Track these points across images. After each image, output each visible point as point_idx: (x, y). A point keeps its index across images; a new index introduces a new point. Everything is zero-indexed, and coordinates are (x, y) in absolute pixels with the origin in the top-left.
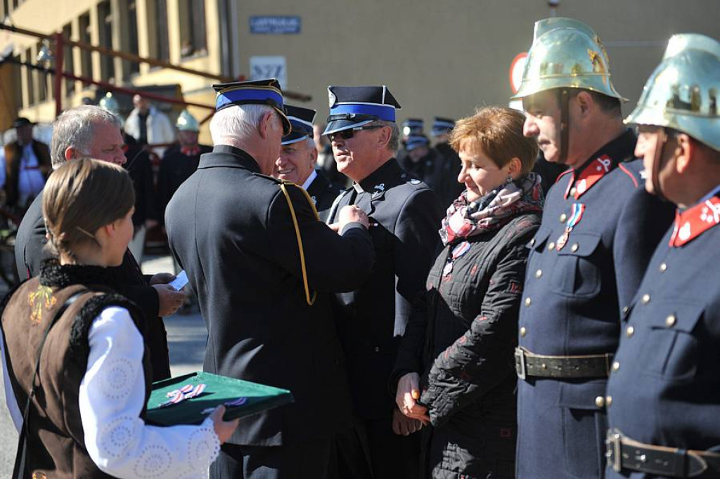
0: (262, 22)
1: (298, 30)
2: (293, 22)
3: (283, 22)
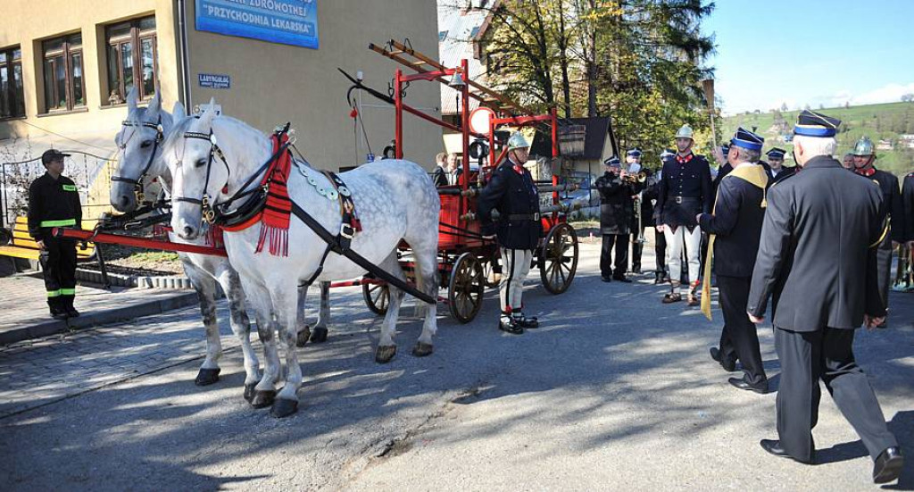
0: (207, 79)
1: (229, 86)
2: (226, 80)
3: (220, 80)
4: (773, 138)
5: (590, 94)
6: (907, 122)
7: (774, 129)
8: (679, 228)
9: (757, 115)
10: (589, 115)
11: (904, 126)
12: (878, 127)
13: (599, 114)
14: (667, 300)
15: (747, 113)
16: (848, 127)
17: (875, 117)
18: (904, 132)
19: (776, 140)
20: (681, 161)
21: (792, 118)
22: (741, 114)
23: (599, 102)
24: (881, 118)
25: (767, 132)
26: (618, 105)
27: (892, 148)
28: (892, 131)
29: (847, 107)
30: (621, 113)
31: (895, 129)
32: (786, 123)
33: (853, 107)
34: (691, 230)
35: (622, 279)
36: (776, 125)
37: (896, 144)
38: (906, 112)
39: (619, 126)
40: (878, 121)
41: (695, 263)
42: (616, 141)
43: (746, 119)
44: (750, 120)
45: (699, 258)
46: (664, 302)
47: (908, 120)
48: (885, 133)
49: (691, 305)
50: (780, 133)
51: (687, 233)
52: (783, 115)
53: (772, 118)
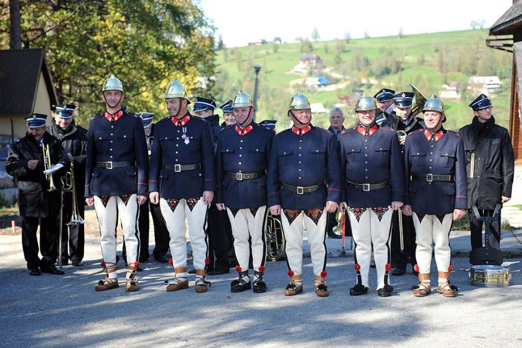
4: (300, 81)
5: (11, 12)
6: (478, 59)
7: (301, 68)
8: (112, 200)
9: (276, 47)
10: (11, 45)
11: (473, 65)
12: (442, 65)
13: (27, 44)
14: (101, 286)
15: (264, 42)
16: (403, 65)
17: (437, 51)
18: (474, 73)
19: (304, 85)
20: (110, 119)
21: (326, 50)
22: (254, 44)
23: (26, 25)
24: (443, 52)
25: (292, 72)
26: (59, 29)
27: (459, 96)
28: (459, 71)
29: (401, 36)
30: (61, 44)
31: (463, 69)
32: (318, 59)
33: (406, 37)
34: (125, 201)
35: (52, 271)
36: (304, 61)
37: (464, 91)
38: (477, 45)
39: (60, 62)
40: (441, 56)
41: (132, 240)
42: (55, 85)
43: (263, 52)
44: (268, 54)
45: (136, 234)
46: (97, 289)
47: (478, 56)
48: (449, 74)
49: (129, 290)
50: (311, 74)
51: (121, 205)
52: (315, 46)
53: (298, 50)
